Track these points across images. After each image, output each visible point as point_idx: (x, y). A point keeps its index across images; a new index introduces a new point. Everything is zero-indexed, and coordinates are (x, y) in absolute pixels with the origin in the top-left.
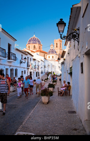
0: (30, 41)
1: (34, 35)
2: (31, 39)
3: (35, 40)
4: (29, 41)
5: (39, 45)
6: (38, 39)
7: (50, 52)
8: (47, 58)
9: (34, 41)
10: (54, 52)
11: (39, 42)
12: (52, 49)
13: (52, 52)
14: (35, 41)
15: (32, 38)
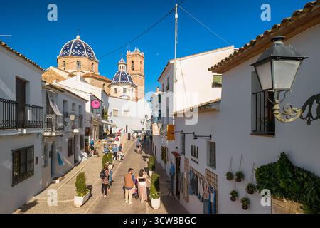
0: (66, 49)
1: (78, 37)
2: (70, 45)
3: (78, 48)
4: (64, 50)
5: (91, 62)
6: (87, 47)
7: (117, 79)
8: (112, 92)
9: (76, 50)
10: (126, 79)
11: (90, 52)
12: (123, 73)
13: (122, 79)
14: (81, 50)
15: (71, 43)
